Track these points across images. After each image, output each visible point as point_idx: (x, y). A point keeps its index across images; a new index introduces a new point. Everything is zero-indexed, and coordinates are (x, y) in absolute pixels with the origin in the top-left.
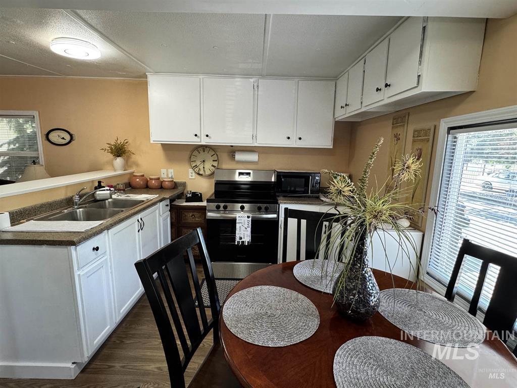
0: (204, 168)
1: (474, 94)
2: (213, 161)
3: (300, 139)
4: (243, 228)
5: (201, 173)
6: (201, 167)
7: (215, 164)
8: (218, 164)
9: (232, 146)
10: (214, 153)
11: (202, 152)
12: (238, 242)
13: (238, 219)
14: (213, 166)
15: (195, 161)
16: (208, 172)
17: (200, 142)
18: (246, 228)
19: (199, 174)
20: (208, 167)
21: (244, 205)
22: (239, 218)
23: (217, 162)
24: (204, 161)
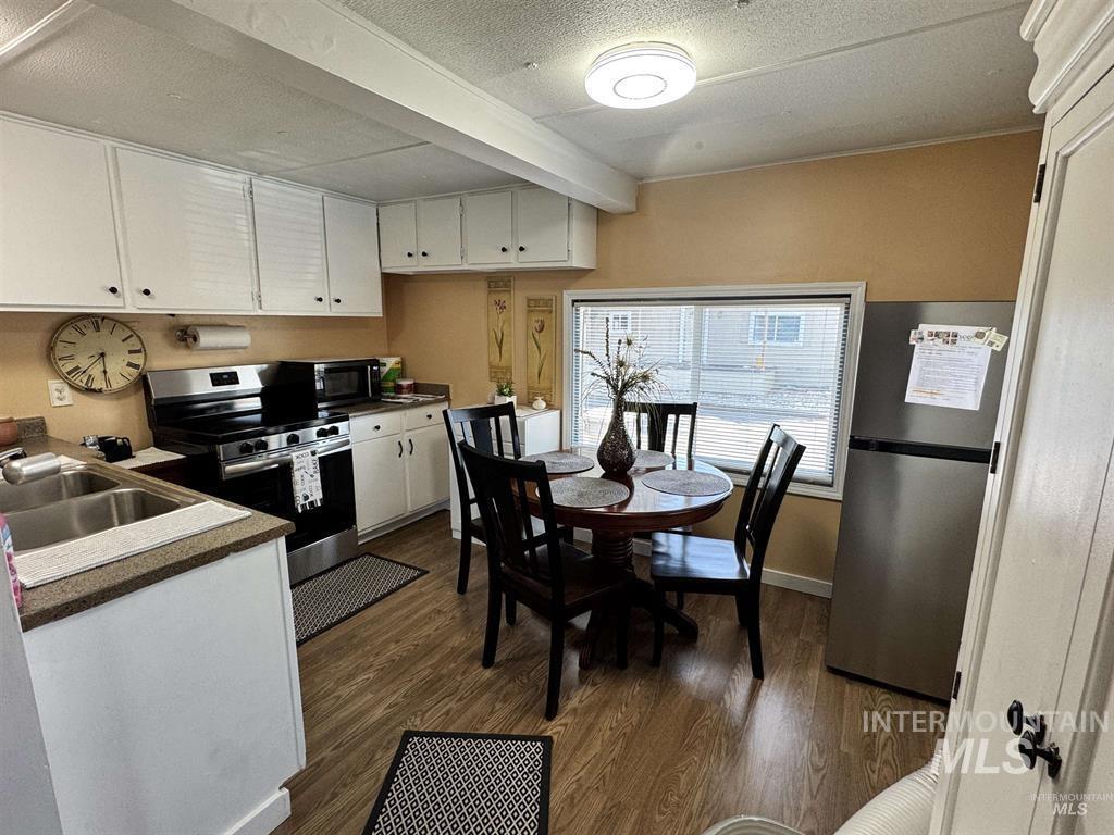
0: (105, 372)
1: (593, 273)
2: (130, 352)
3: (338, 301)
4: (307, 477)
5: (96, 386)
6: (96, 371)
7: (138, 359)
8: (145, 359)
9: (173, 315)
10: (130, 333)
11: (90, 332)
12: (302, 506)
13: (294, 460)
14: (130, 365)
15: (71, 357)
16: (118, 383)
17: (124, 307)
18: (312, 476)
19: (89, 391)
20: (119, 371)
21: (296, 432)
22: (299, 460)
23: (142, 355)
24: (103, 355)
